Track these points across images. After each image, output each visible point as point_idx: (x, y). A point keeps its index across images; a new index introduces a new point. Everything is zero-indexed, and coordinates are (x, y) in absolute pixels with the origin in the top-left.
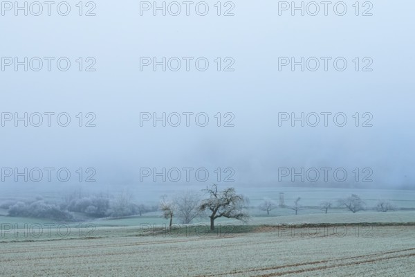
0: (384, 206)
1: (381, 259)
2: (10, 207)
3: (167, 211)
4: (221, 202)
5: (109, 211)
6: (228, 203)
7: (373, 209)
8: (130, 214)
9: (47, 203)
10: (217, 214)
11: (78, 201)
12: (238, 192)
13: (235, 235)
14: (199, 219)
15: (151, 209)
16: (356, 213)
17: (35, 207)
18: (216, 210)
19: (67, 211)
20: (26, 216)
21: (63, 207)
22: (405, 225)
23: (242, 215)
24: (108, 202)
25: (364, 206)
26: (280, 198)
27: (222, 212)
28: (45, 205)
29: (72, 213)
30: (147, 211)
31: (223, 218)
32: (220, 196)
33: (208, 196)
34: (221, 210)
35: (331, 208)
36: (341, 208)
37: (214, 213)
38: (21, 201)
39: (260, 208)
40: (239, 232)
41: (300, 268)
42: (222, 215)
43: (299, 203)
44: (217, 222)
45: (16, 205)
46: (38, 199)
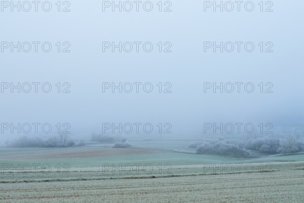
2: (198, 146)
5: (279, 149)
8: (297, 151)
9: (228, 143)
11: (254, 141)
17: (218, 146)
19: (244, 149)
21: (241, 146)
28: (226, 144)
29: (248, 151)
38: (207, 141)
45: (203, 145)
46: (220, 139)
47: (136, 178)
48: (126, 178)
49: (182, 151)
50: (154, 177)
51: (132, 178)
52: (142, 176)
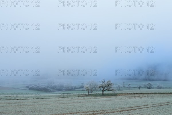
0: (160, 87)
1: (165, 105)
2: (29, 87)
3: (87, 89)
4: (106, 86)
5: (64, 88)
6: (108, 86)
7: (156, 88)
8: (71, 90)
9: (42, 85)
10: (105, 89)
11: (53, 85)
12: (112, 82)
13: (111, 97)
14: (95, 91)
15: (78, 88)
16: (150, 89)
17: (38, 87)
18: (104, 88)
19: (49, 88)
20: (35, 90)
21: (48, 87)
22: (169, 93)
23: (113, 90)
24: (63, 85)
25: (153, 87)
26: (123, 84)
27: (106, 89)
28: (41, 86)
29: (51, 89)
30: (77, 88)
31: (107, 91)
32: (106, 83)
33: (102, 83)
34: (106, 88)
35: (141, 88)
36: (144, 88)
37: (104, 89)
38: (33, 85)
39: (116, 87)
40: (112, 96)
41: (140, 107)
42: (106, 90)
43: (130, 86)
44: (105, 92)
45: (31, 86)
46: (39, 84)
47: (11, 100)
48: (7, 100)
49: (23, 89)
50: (18, 99)
51: (9, 100)
52: (13, 99)
